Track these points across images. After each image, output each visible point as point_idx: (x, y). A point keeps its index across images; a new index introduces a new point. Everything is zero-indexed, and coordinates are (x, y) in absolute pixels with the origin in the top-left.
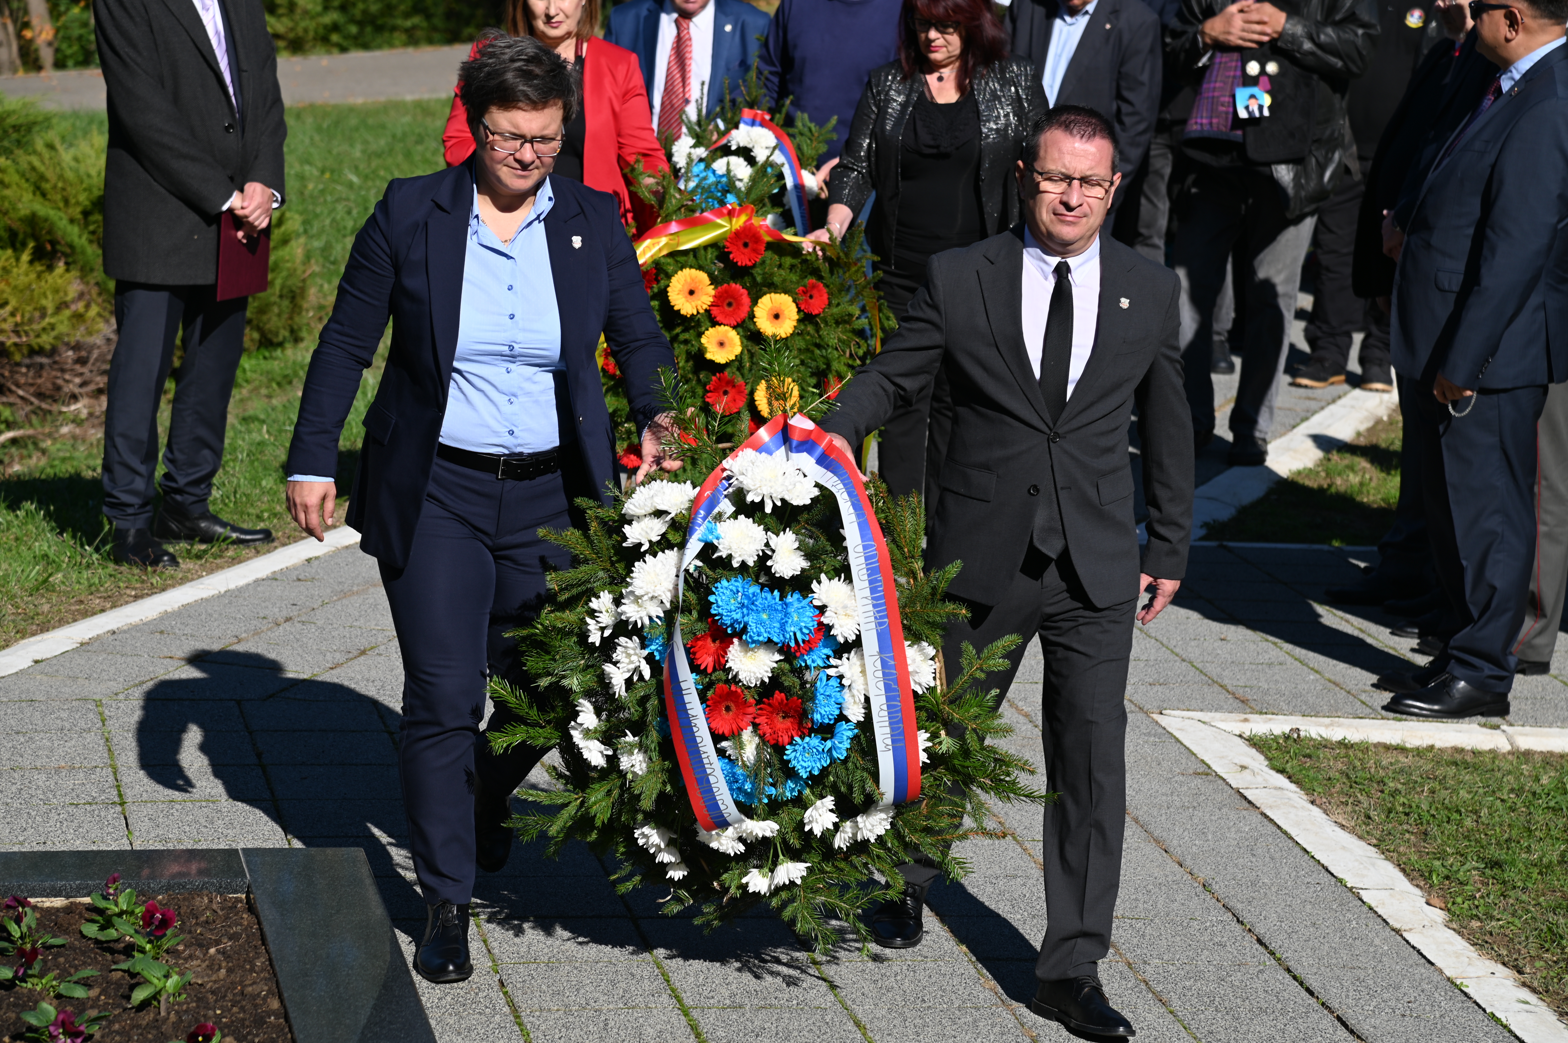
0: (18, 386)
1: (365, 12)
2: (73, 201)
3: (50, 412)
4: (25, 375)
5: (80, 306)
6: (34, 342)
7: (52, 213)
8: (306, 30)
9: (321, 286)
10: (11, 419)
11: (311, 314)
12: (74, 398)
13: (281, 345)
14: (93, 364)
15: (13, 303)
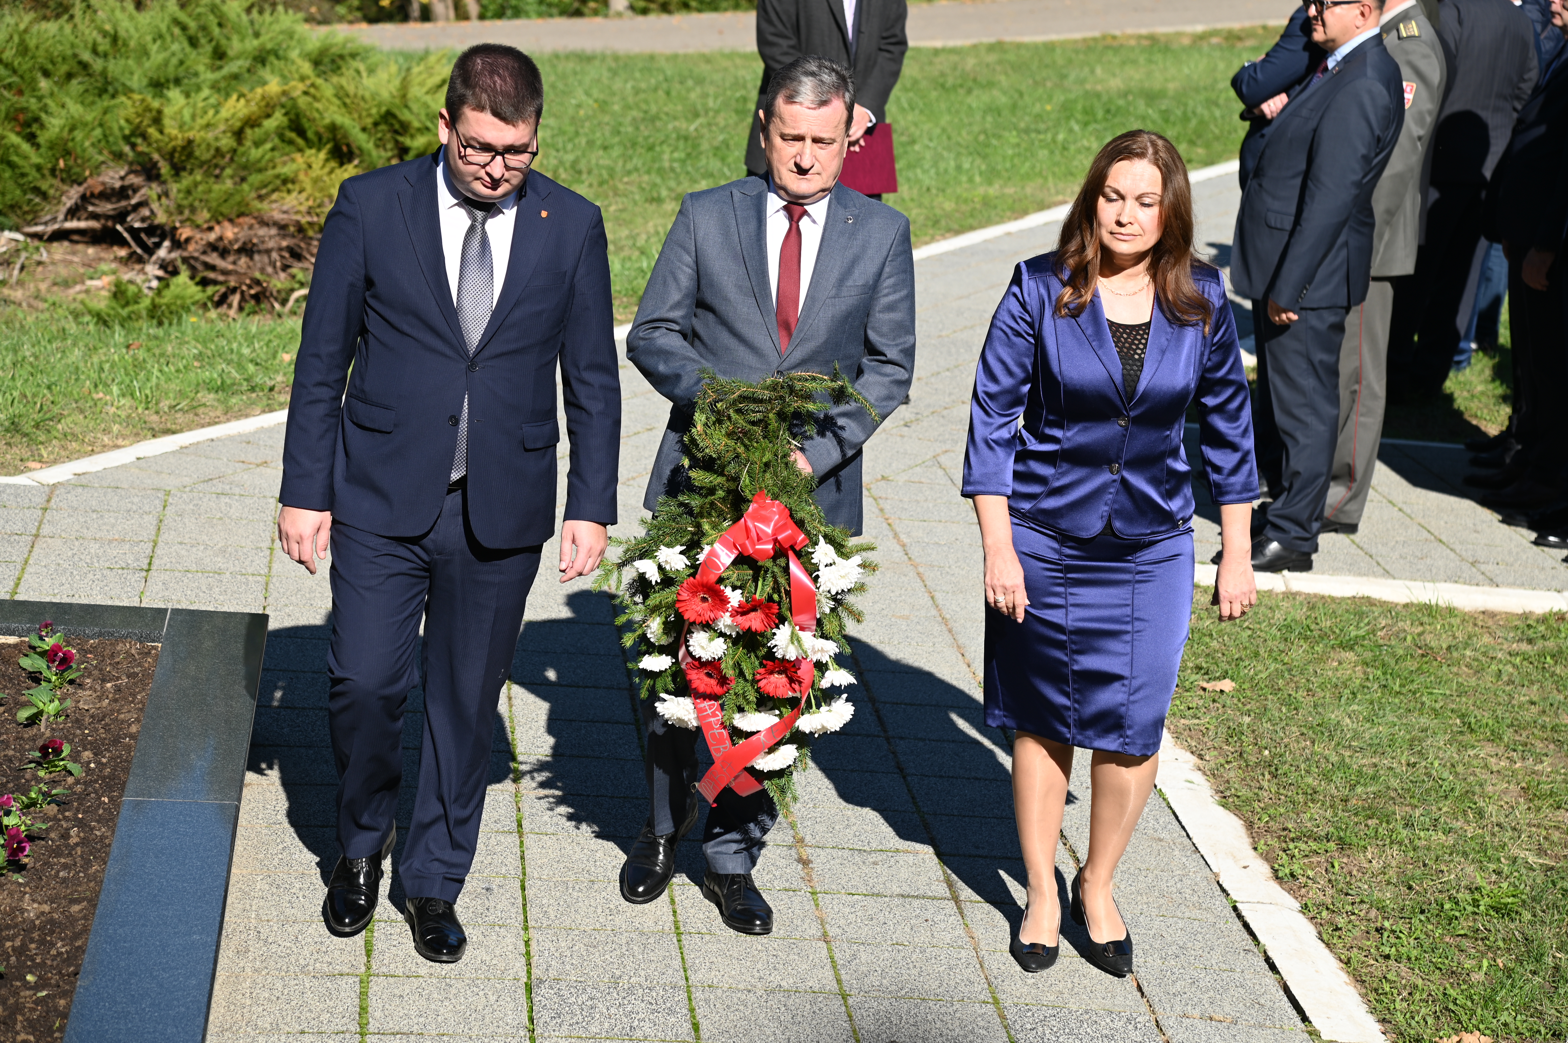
2: (364, 114)
7: (347, 123)
15: (309, 190)
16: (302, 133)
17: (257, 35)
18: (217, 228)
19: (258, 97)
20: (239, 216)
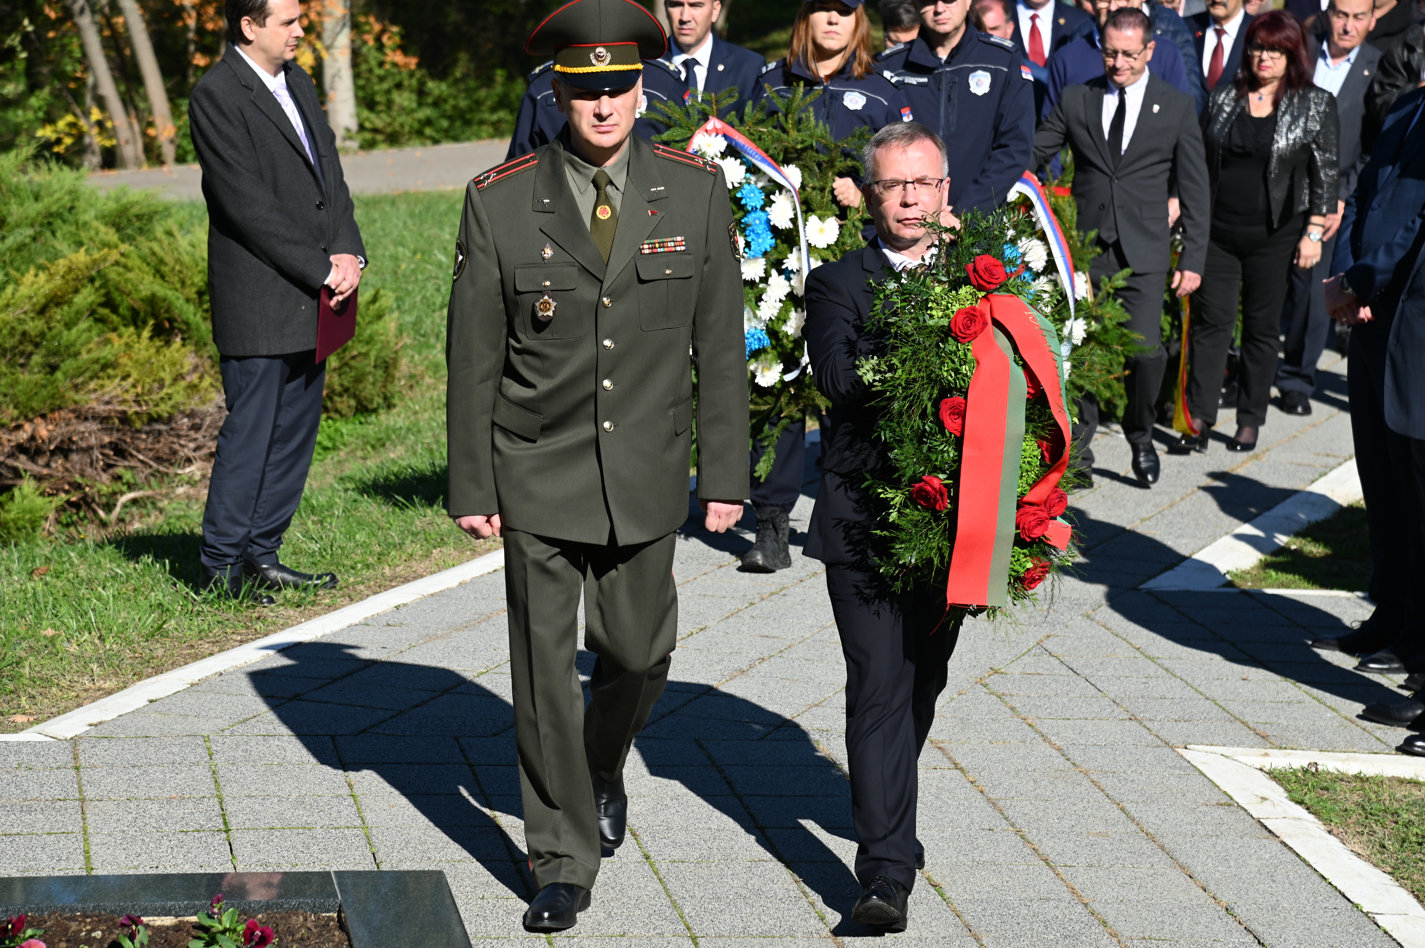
0: (139, 451)
1: (455, 107)
2: (188, 282)
3: (167, 474)
4: (145, 440)
5: (194, 378)
6: (154, 411)
7: (170, 293)
8: (402, 126)
9: (413, 357)
10: (132, 481)
11: (403, 382)
12: (189, 461)
13: (375, 411)
14: (206, 431)
15: (135, 375)
16: (114, 309)
17: (37, 198)
18: (28, 427)
19: (62, 270)
20: (52, 411)
